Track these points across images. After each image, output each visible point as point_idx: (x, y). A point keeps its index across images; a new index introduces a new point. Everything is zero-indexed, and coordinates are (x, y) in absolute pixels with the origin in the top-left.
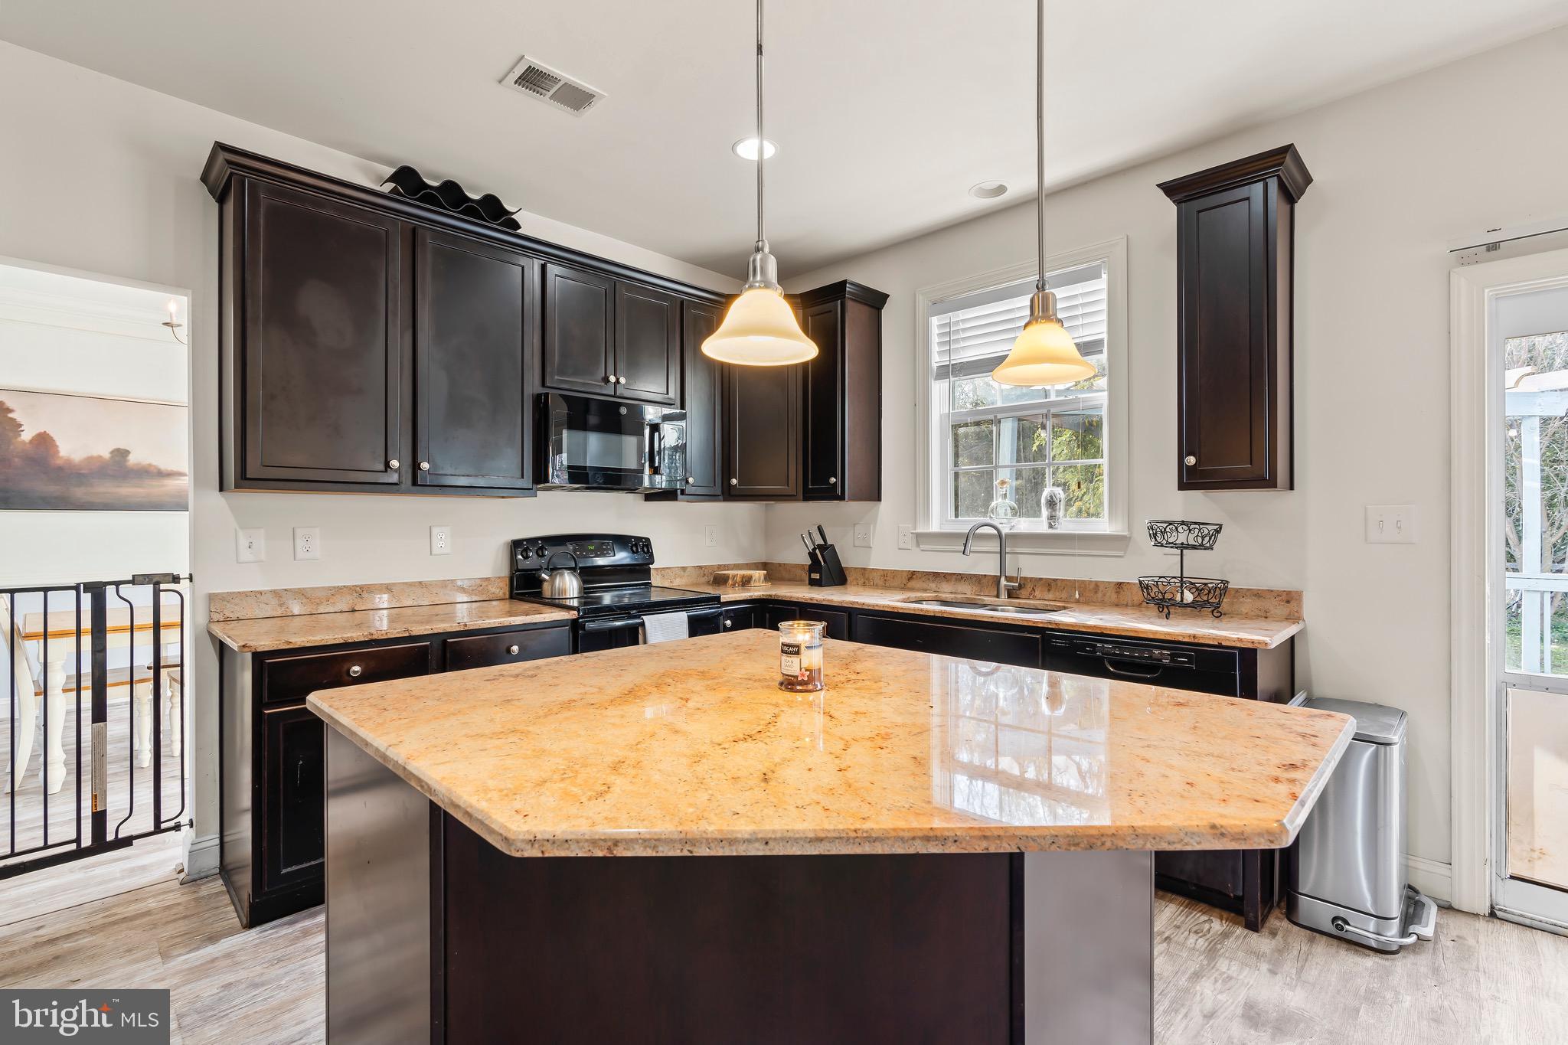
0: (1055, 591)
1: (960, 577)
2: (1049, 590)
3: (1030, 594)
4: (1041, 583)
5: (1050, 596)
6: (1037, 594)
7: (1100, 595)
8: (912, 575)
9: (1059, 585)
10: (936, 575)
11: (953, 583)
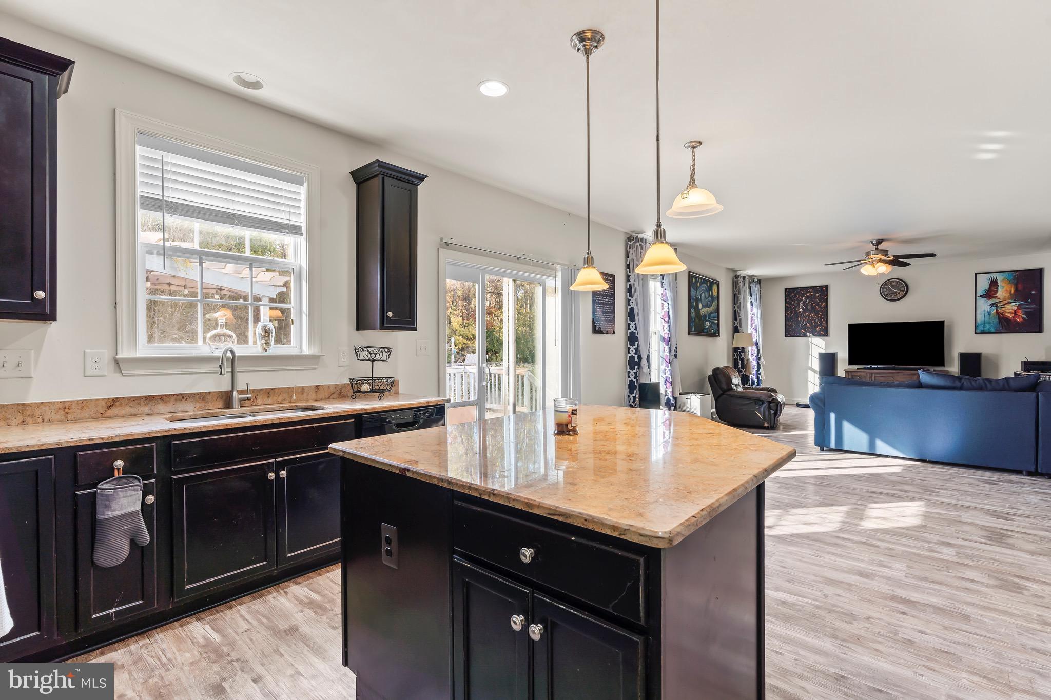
0: (273, 397)
1: (181, 397)
2: (268, 397)
3: (253, 402)
4: (262, 392)
5: (270, 401)
6: (259, 401)
7: (305, 395)
8: (113, 403)
9: (276, 392)
10: (149, 399)
11: (172, 403)
